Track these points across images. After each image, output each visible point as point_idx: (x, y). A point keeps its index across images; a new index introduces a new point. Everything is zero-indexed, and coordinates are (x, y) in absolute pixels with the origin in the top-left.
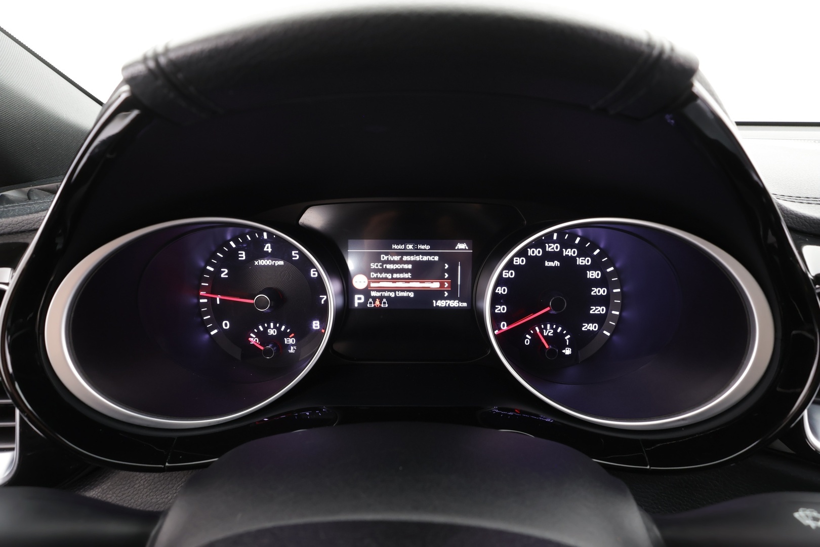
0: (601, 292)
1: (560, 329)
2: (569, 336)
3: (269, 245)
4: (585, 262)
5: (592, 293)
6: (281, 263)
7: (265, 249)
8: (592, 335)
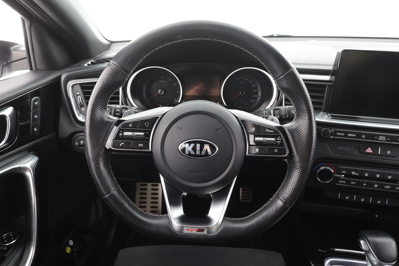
0: (256, 91)
1: (244, 101)
2: (247, 104)
3: (162, 76)
4: (251, 82)
5: (253, 91)
6: (166, 81)
7: (161, 78)
8: (254, 103)
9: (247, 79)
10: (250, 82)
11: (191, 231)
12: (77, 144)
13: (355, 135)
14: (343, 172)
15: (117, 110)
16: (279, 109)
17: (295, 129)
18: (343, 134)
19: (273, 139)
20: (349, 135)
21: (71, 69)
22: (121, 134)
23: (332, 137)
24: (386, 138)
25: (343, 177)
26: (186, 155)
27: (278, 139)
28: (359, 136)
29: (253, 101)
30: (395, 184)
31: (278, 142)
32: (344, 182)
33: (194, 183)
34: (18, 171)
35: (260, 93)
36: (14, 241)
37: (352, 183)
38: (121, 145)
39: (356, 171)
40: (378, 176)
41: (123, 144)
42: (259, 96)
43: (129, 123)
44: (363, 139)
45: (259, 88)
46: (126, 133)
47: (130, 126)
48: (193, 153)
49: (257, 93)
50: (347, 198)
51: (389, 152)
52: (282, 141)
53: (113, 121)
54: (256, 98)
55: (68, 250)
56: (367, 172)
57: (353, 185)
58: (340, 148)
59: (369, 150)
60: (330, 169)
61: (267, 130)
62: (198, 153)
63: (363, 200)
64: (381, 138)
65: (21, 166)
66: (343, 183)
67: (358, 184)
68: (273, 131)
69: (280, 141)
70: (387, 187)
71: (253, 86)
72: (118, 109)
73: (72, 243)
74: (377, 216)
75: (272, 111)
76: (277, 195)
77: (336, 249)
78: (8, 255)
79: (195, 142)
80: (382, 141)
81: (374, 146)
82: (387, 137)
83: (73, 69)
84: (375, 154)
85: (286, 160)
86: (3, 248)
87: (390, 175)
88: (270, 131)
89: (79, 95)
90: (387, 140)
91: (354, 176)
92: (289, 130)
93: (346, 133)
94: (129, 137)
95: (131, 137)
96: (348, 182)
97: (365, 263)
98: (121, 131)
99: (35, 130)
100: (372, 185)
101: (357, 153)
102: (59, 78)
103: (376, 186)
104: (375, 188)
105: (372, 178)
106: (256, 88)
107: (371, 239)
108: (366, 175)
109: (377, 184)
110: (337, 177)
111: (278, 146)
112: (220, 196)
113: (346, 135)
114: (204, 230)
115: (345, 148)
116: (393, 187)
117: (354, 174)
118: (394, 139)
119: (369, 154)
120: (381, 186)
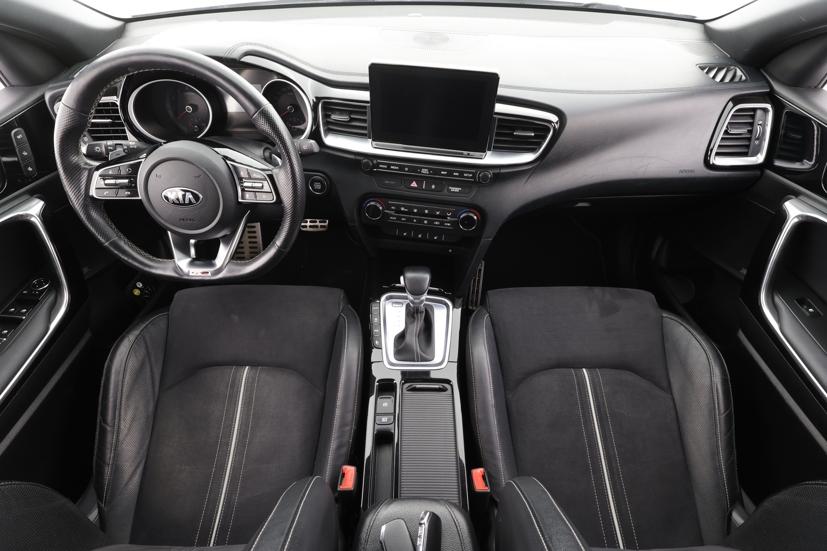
6: (193, 94)
7: (186, 89)
11: (197, 274)
13: (398, 168)
14: (392, 208)
15: (109, 148)
18: (386, 167)
20: (392, 167)
21: (55, 85)
23: (376, 170)
24: (429, 171)
25: (393, 213)
26: (171, 203)
28: (402, 168)
30: (444, 220)
32: (395, 218)
33: (188, 230)
34: (21, 219)
36: (47, 285)
37: (402, 219)
38: (105, 194)
39: (405, 207)
40: (426, 212)
41: (107, 192)
44: (406, 171)
50: (405, 234)
51: (433, 187)
53: (90, 167)
55: (137, 292)
56: (416, 208)
57: (404, 221)
58: (386, 182)
59: (414, 184)
60: (378, 205)
63: (420, 236)
64: (425, 171)
65: (21, 213)
66: (394, 220)
67: (408, 220)
70: (437, 223)
72: (110, 146)
73: (141, 285)
74: (450, 251)
77: (397, 285)
78: (41, 298)
80: (425, 174)
81: (420, 179)
82: (430, 169)
83: (57, 84)
84: (419, 188)
86: (35, 292)
87: (438, 210)
90: (430, 174)
91: (404, 212)
93: (389, 165)
96: (399, 218)
97: (406, 295)
99: (30, 169)
100: (421, 221)
101: (402, 188)
102: (43, 97)
103: (426, 222)
104: (425, 224)
105: (420, 213)
108: (415, 211)
109: (426, 220)
110: (387, 213)
112: (227, 240)
113: (389, 168)
114: (208, 272)
115: (391, 182)
116: (442, 223)
117: (403, 209)
118: (438, 172)
119: (414, 188)
120: (430, 222)
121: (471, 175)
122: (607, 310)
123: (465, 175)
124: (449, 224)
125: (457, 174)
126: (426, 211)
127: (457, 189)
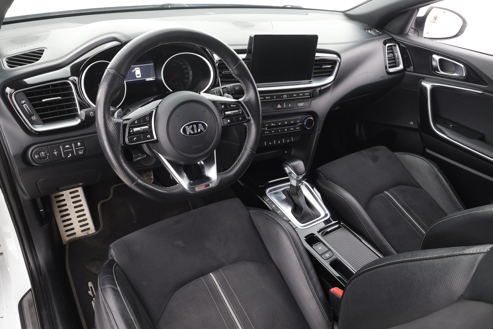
0: (187, 71)
1: (179, 82)
2: (182, 84)
5: (185, 72)
8: (187, 82)
9: (178, 61)
10: (181, 63)
11: (201, 188)
12: (37, 156)
13: (270, 97)
14: (266, 125)
16: (226, 88)
17: (248, 101)
18: (263, 98)
19: (237, 111)
20: (266, 98)
22: (132, 130)
25: (267, 129)
26: (188, 135)
27: (240, 110)
28: (272, 97)
29: (186, 81)
30: (295, 126)
31: (240, 112)
32: (268, 132)
33: (195, 154)
35: (191, 73)
37: (273, 132)
38: (134, 140)
39: (273, 123)
41: (136, 138)
42: (191, 76)
43: (135, 121)
44: (275, 99)
45: (190, 68)
46: (135, 129)
47: (136, 123)
48: (192, 132)
49: (188, 73)
50: (270, 144)
51: (290, 105)
52: (242, 111)
54: (188, 78)
56: (280, 122)
57: (273, 133)
59: (279, 106)
61: (232, 106)
62: (196, 131)
63: (279, 142)
64: (285, 96)
66: (267, 134)
67: (277, 131)
68: (235, 106)
69: (241, 111)
70: (292, 129)
71: (184, 67)
74: (286, 152)
75: (221, 90)
76: (246, 148)
77: (270, 182)
79: (192, 124)
80: (285, 98)
81: (282, 103)
82: (287, 95)
84: (282, 108)
85: (245, 124)
87: (292, 120)
88: (234, 106)
89: (24, 103)
90: (288, 97)
91: (273, 127)
92: (245, 102)
94: (138, 132)
95: (139, 132)
96: (270, 132)
98: (131, 129)
100: (283, 130)
101: (272, 110)
103: (286, 130)
105: (283, 125)
106: (187, 68)
107: (290, 164)
108: (280, 124)
110: (263, 130)
111: (241, 115)
114: (209, 185)
115: (265, 108)
116: (295, 128)
117: (272, 125)
118: (291, 95)
119: (279, 109)
120: (289, 129)
121: (308, 94)
122: (375, 159)
123: (306, 94)
124: (298, 128)
125: (302, 95)
126: (286, 122)
127: (301, 104)
